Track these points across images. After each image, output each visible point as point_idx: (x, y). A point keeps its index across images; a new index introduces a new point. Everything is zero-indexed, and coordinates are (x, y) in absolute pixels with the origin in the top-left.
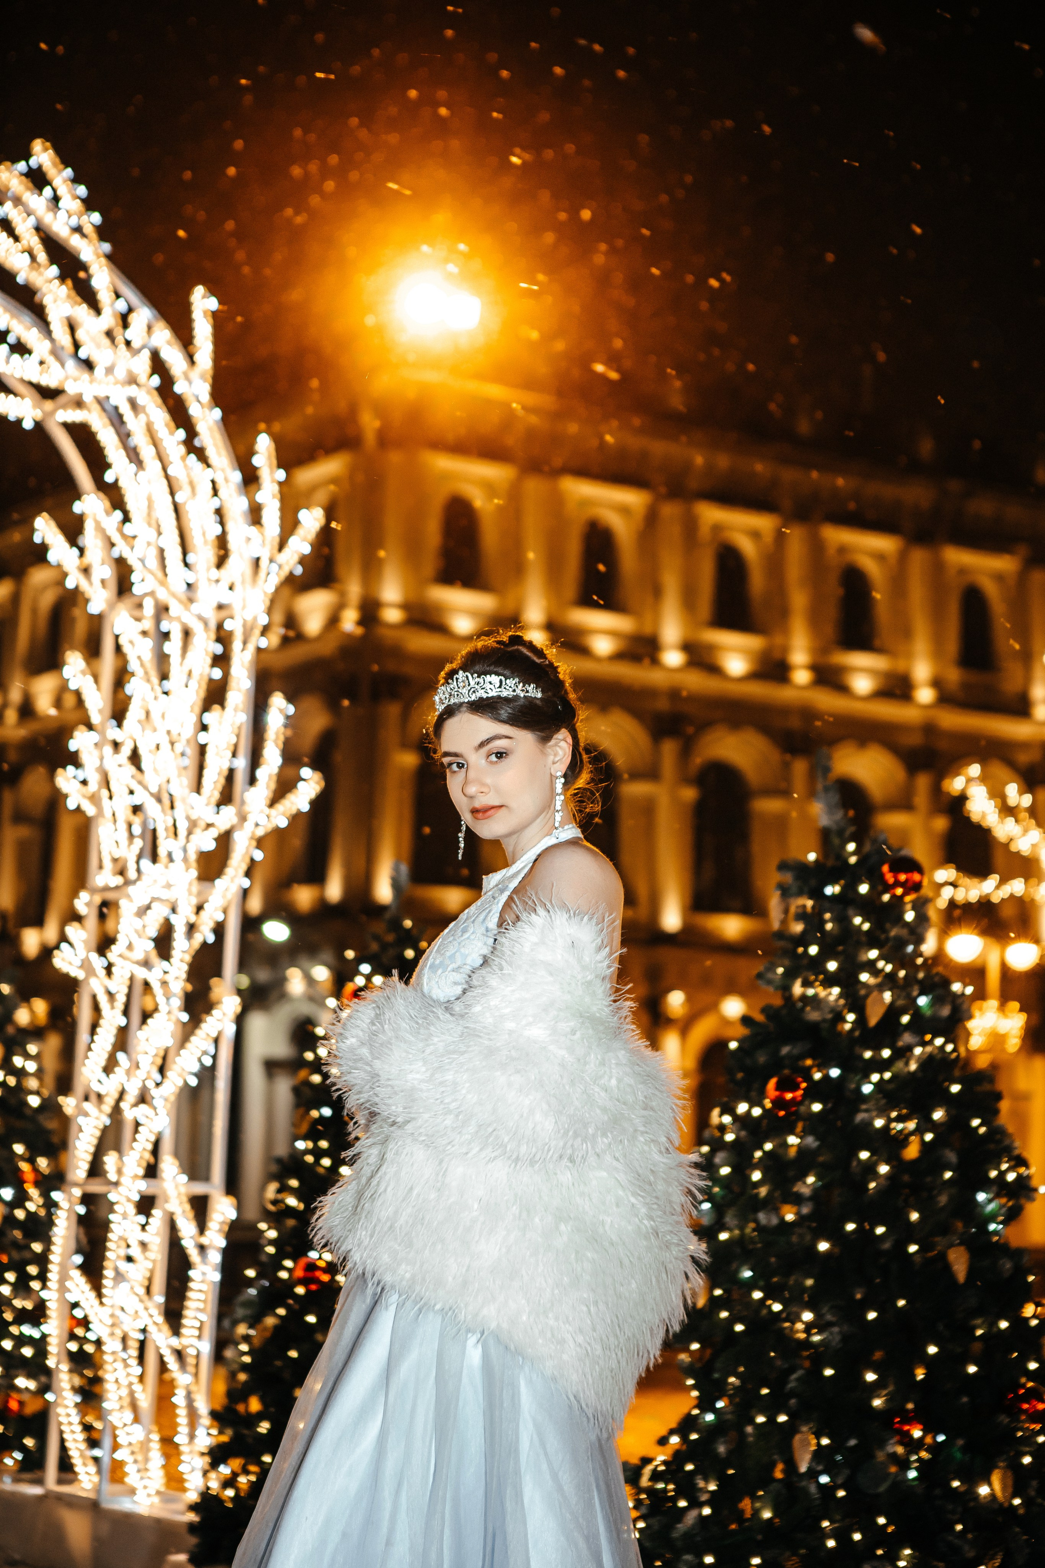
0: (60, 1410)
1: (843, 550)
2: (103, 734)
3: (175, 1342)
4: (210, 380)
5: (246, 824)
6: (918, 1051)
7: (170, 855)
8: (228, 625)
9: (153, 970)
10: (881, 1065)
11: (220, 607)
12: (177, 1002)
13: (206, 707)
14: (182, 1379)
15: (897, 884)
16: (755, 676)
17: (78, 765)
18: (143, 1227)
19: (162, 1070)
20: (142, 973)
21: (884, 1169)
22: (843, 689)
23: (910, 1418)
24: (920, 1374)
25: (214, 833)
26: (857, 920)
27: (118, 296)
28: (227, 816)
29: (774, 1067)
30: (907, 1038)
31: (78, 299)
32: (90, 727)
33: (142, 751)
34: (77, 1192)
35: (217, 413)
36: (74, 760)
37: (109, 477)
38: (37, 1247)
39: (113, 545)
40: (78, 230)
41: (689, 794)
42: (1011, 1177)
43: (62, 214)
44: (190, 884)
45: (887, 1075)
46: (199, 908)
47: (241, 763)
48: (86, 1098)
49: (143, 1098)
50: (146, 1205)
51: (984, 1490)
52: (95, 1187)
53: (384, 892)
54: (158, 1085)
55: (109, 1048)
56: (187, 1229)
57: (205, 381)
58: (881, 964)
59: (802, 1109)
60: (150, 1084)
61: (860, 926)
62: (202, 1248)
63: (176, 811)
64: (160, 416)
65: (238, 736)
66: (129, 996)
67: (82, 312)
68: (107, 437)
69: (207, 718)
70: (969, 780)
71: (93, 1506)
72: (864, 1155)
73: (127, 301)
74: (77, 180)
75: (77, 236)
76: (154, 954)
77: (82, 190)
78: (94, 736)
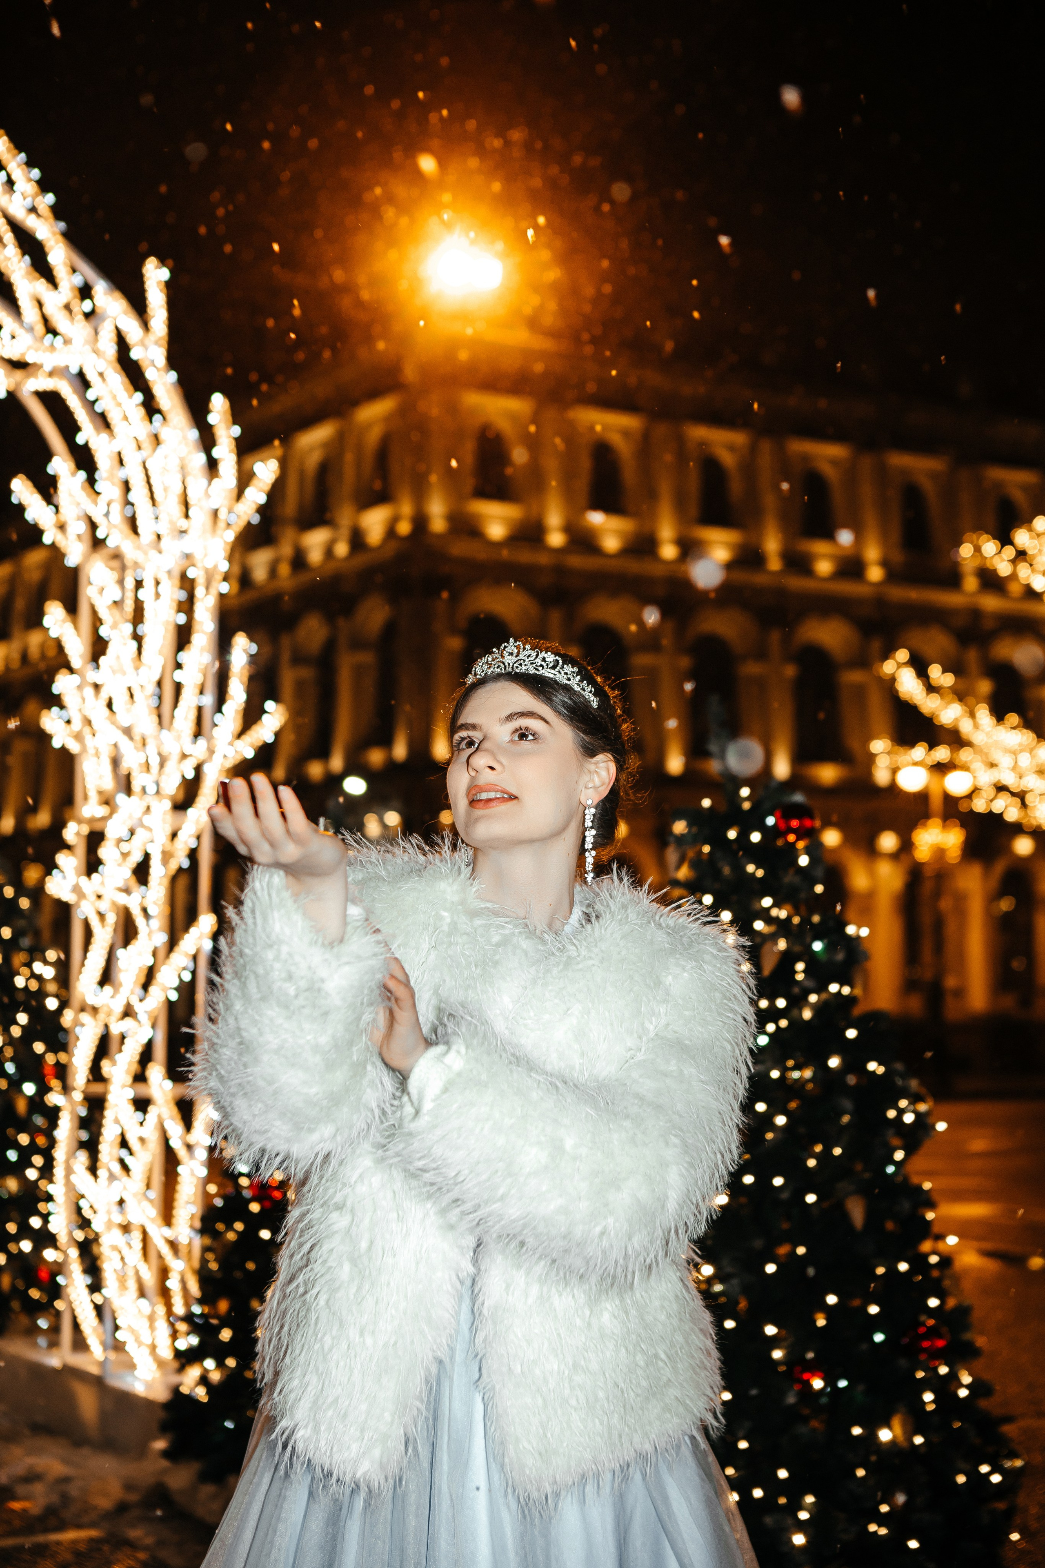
0: (72, 1286)
1: (805, 458)
2: (83, 677)
3: (168, 1233)
4: (166, 346)
5: (214, 756)
6: (813, 998)
7: (144, 789)
8: (191, 573)
9: (132, 895)
10: (778, 1013)
11: (184, 556)
12: (156, 923)
13: (178, 647)
14: (177, 1265)
15: (789, 830)
16: (738, 563)
17: (62, 707)
18: (139, 1121)
19: (145, 986)
20: (123, 899)
21: (781, 1120)
22: (808, 572)
23: (814, 1368)
24: (820, 1323)
25: (193, 762)
26: (750, 868)
27: (74, 271)
28: (199, 749)
30: (802, 986)
31: (37, 275)
32: (72, 671)
33: (114, 699)
34: (77, 1096)
35: (173, 376)
36: (56, 701)
37: (80, 439)
40: (33, 210)
41: (686, 662)
42: (909, 1118)
43: (17, 196)
44: (165, 813)
45: (783, 1025)
46: (174, 835)
47: (209, 700)
48: (83, 1010)
49: (128, 1012)
50: (141, 1104)
51: (885, 1435)
52: (97, 1088)
53: (441, 750)
54: (141, 1000)
56: (175, 1130)
57: (160, 346)
58: (774, 912)
60: (135, 999)
61: (754, 874)
62: (189, 1147)
63: (148, 747)
64: (117, 380)
65: (205, 676)
67: (41, 286)
68: (73, 402)
69: (180, 657)
70: (900, 665)
71: (98, 1382)
73: (82, 275)
74: (30, 164)
75: (33, 216)
76: (133, 882)
77: (36, 173)
78: (75, 679)
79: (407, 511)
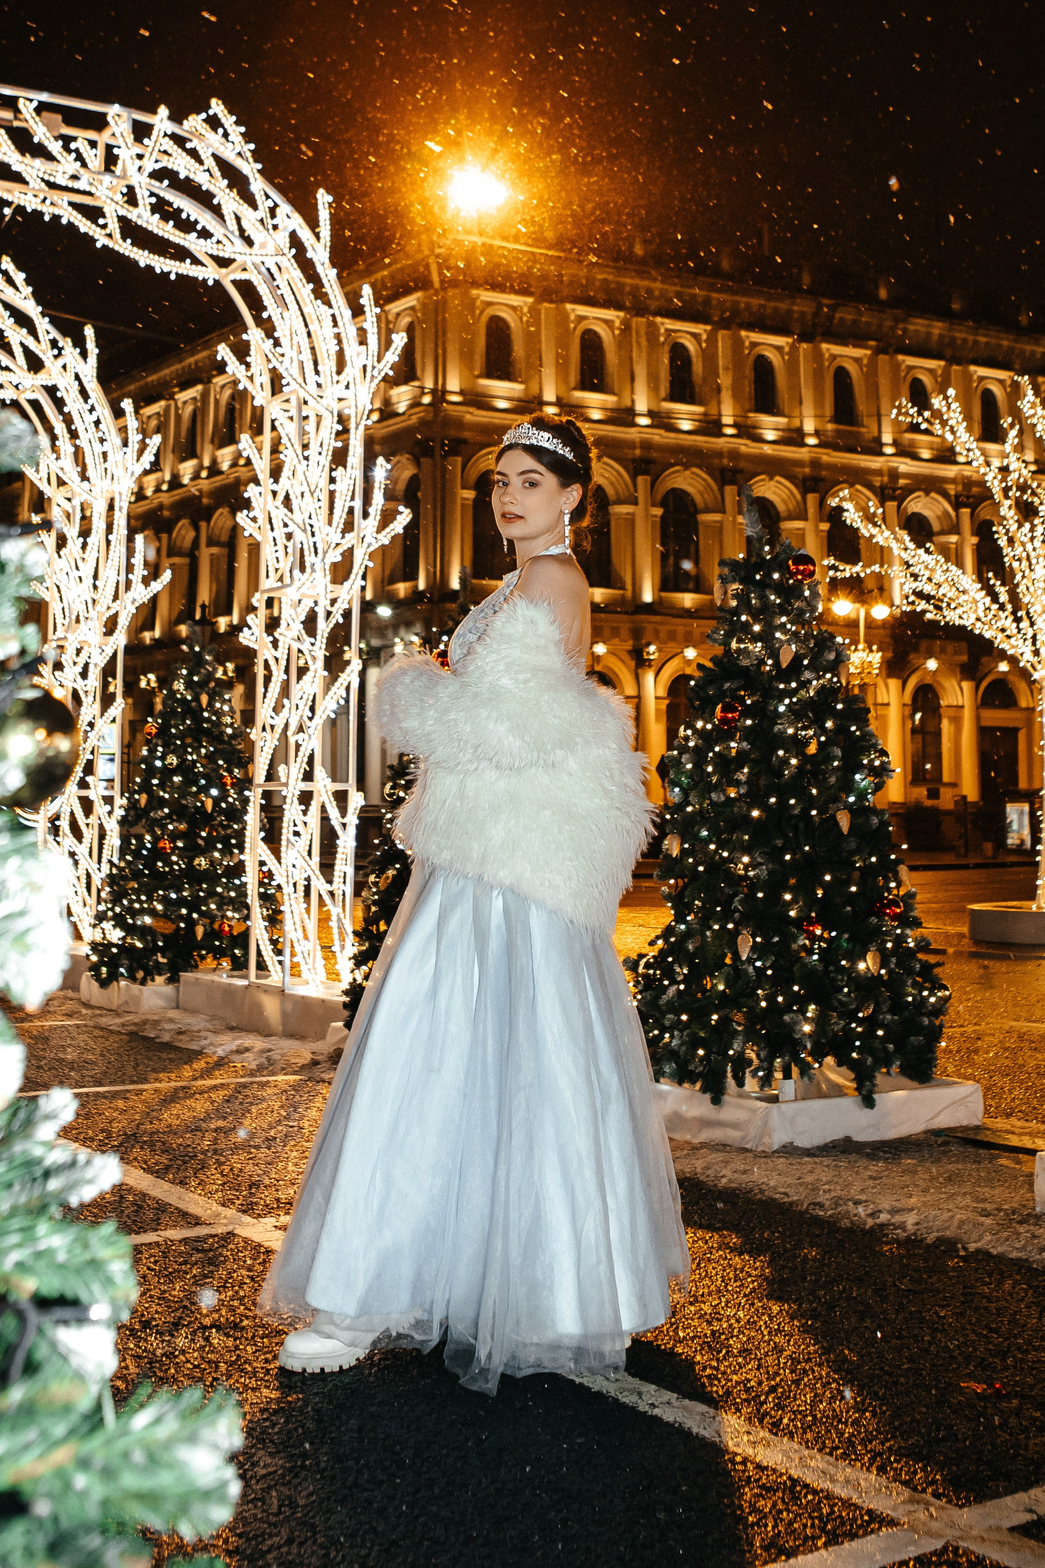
0: (256, 931)
1: (754, 346)
2: (266, 487)
3: (328, 887)
4: (330, 249)
5: (362, 544)
7: (313, 567)
8: (346, 412)
9: (304, 643)
10: (792, 693)
11: (340, 400)
12: (320, 663)
13: (334, 467)
14: (334, 910)
15: (798, 572)
16: (698, 431)
17: (251, 509)
18: (305, 813)
19: (312, 709)
20: (296, 645)
21: (794, 761)
22: (756, 437)
23: (813, 922)
24: (820, 893)
25: (340, 550)
26: (773, 597)
27: (268, 197)
28: (350, 539)
29: (721, 695)
30: (807, 675)
31: (242, 200)
32: (257, 483)
33: (292, 497)
34: (260, 791)
35: (335, 270)
36: (247, 504)
37: (265, 315)
38: (236, 827)
39: (269, 361)
40: (240, 155)
41: (658, 512)
42: (877, 763)
43: (230, 145)
44: (327, 586)
45: (795, 700)
46: (333, 602)
47: (358, 504)
48: (264, 729)
49: (301, 729)
50: (306, 798)
51: (862, 966)
52: (271, 787)
53: (455, 584)
54: (310, 719)
55: (277, 696)
56: (334, 813)
57: (326, 250)
58: (789, 626)
59: (739, 724)
60: (305, 719)
61: (774, 601)
62: (344, 825)
63: (316, 537)
64: (296, 274)
65: (355, 486)
66: (288, 660)
67: (245, 210)
68: (263, 290)
69: (334, 474)
70: (842, 499)
71: (281, 992)
72: (781, 753)
73: (274, 200)
74: (239, 123)
75: (240, 159)
76: (304, 633)
77: (243, 129)
78: (258, 489)
79: (429, 384)
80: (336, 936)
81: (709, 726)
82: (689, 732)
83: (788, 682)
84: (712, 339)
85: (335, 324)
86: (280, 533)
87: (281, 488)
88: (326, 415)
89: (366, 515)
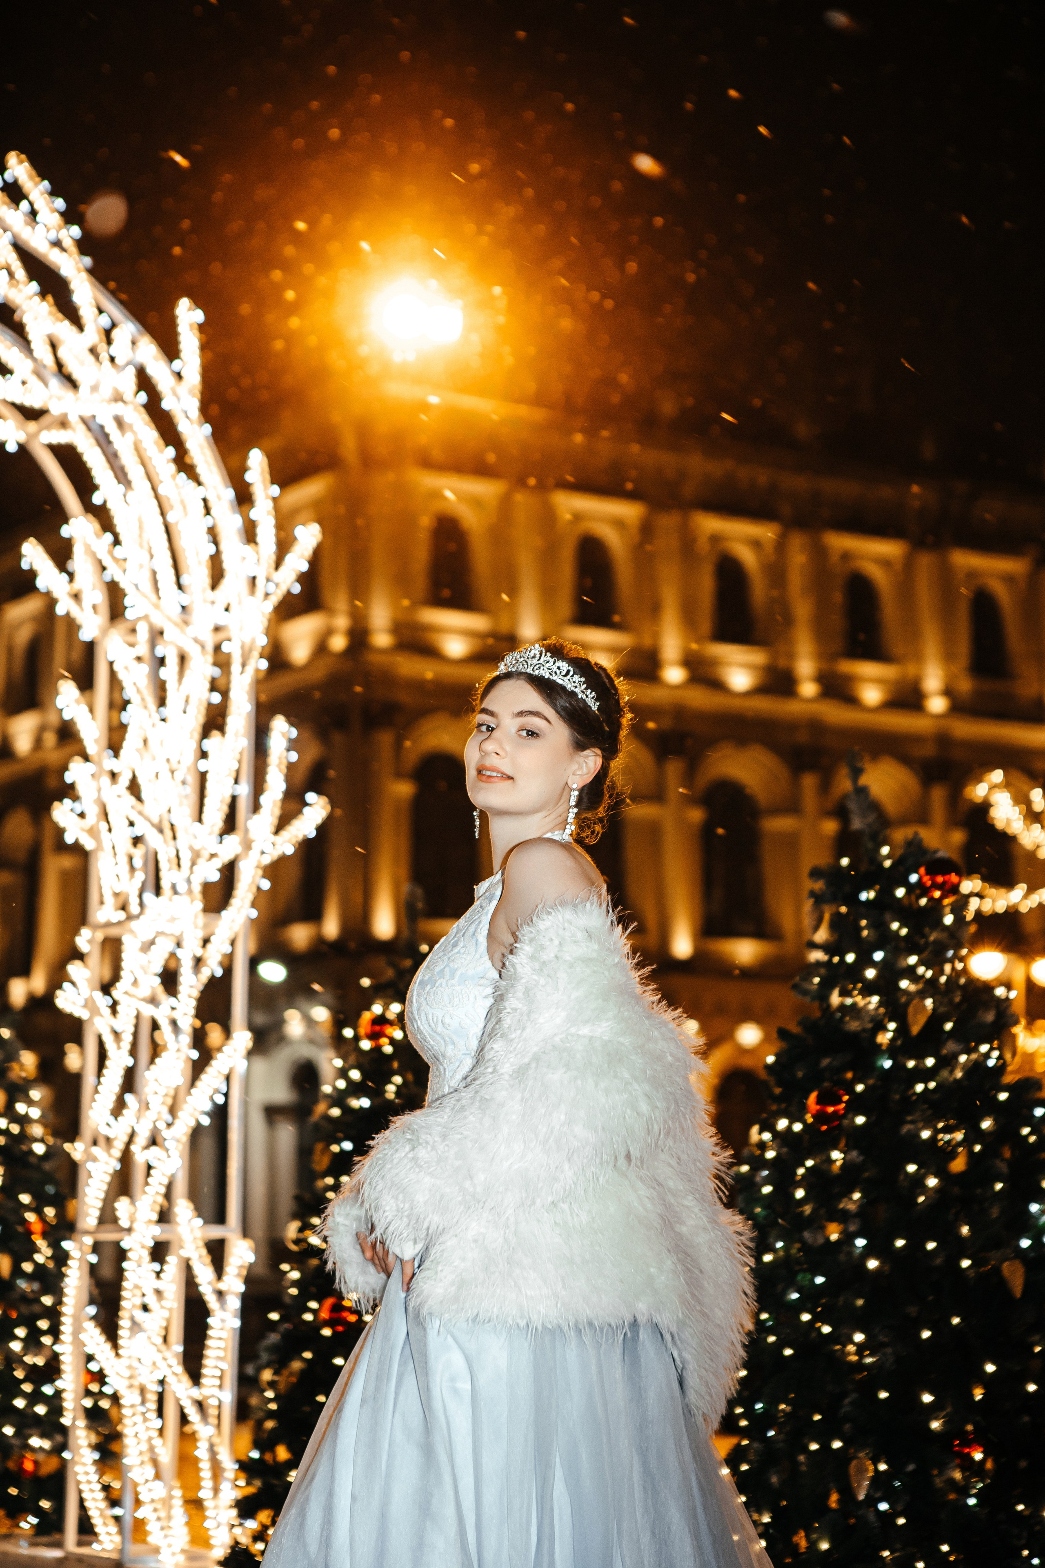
0: (78, 1469)
1: (846, 556)
2: (99, 764)
3: (196, 1393)
4: (199, 395)
5: (251, 852)
6: (963, 1058)
7: (174, 887)
8: (226, 648)
9: (160, 1007)
10: (925, 1075)
11: (217, 629)
12: (186, 1039)
13: (206, 733)
14: (204, 1431)
15: (935, 886)
16: (759, 690)
17: (76, 798)
18: (158, 1274)
19: (173, 1111)
20: (148, 1011)
21: (932, 1182)
22: (851, 700)
23: (970, 1440)
24: (978, 1394)
25: (218, 863)
26: (895, 926)
27: (101, 311)
28: (231, 846)
29: (815, 1080)
30: (951, 1046)
31: (60, 315)
32: (86, 758)
33: (141, 780)
34: (88, 1241)
35: (208, 429)
36: (69, 792)
37: (97, 499)
38: (47, 1300)
39: (104, 568)
40: (57, 244)
41: (696, 815)
43: (40, 229)
44: (196, 917)
45: (932, 1085)
46: (206, 941)
47: (244, 789)
48: (95, 1143)
49: (153, 1141)
50: (159, 1252)
52: (108, 1236)
53: (384, 927)
54: (169, 1125)
55: (117, 1089)
56: (204, 1274)
57: (194, 396)
58: (921, 970)
59: (846, 1122)
60: (161, 1125)
61: (897, 931)
62: (220, 1294)
63: (178, 841)
64: (149, 434)
65: (240, 762)
66: (135, 1035)
67: (64, 329)
68: (94, 458)
69: (207, 744)
70: (993, 787)
72: (912, 1168)
73: (110, 316)
74: (54, 193)
75: (56, 250)
76: (160, 990)
77: (60, 203)
78: (90, 767)
79: (342, 622)
80: (206, 1473)
81: (798, 1127)
82: (767, 1136)
83: (920, 1057)
84: (781, 546)
85: (208, 512)
86: (122, 836)
87: (124, 765)
88: (193, 651)
89: (256, 807)
